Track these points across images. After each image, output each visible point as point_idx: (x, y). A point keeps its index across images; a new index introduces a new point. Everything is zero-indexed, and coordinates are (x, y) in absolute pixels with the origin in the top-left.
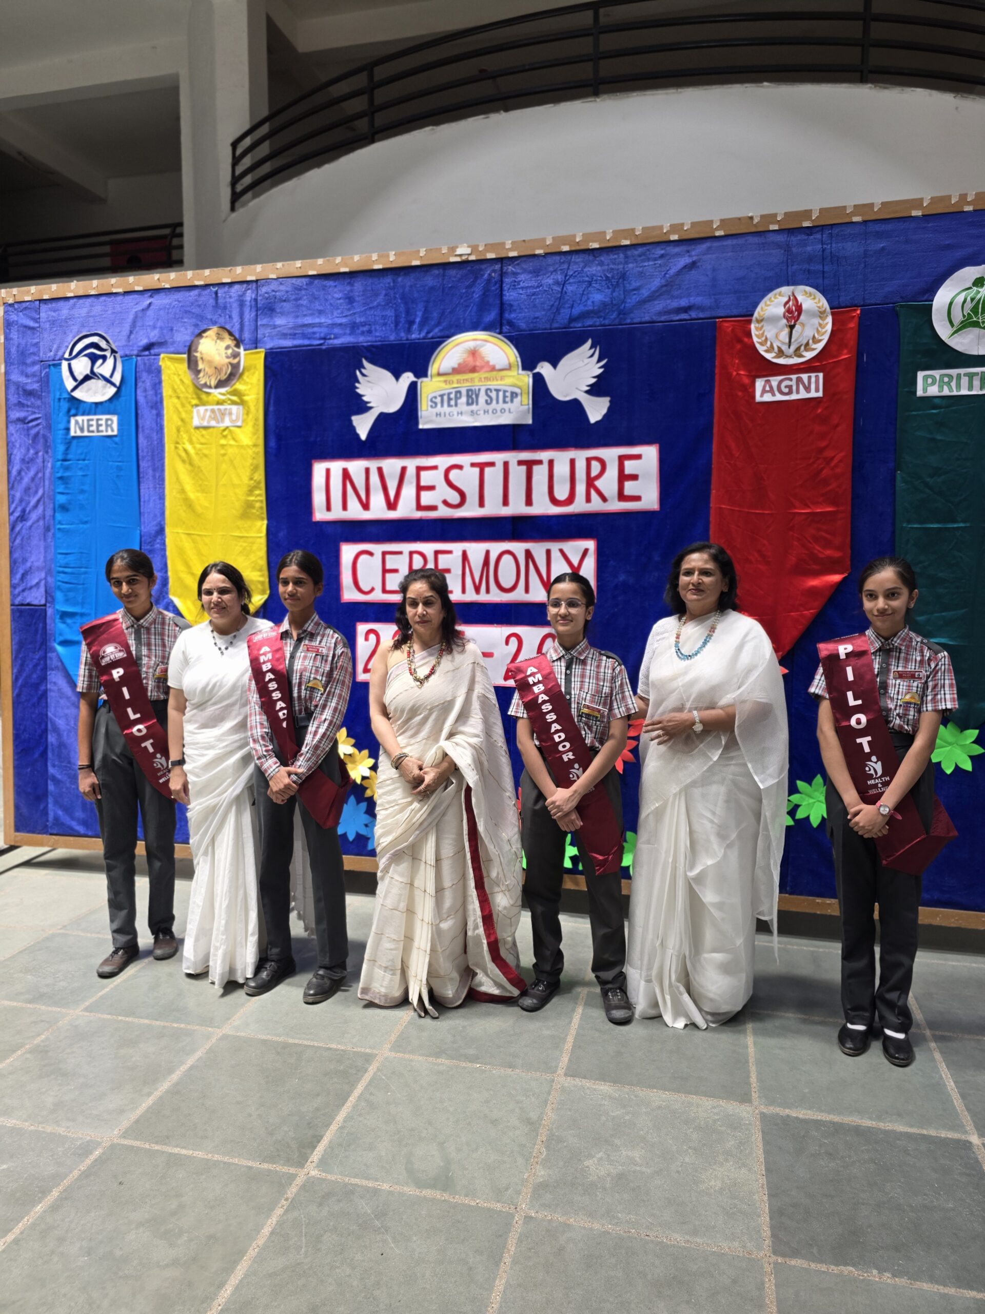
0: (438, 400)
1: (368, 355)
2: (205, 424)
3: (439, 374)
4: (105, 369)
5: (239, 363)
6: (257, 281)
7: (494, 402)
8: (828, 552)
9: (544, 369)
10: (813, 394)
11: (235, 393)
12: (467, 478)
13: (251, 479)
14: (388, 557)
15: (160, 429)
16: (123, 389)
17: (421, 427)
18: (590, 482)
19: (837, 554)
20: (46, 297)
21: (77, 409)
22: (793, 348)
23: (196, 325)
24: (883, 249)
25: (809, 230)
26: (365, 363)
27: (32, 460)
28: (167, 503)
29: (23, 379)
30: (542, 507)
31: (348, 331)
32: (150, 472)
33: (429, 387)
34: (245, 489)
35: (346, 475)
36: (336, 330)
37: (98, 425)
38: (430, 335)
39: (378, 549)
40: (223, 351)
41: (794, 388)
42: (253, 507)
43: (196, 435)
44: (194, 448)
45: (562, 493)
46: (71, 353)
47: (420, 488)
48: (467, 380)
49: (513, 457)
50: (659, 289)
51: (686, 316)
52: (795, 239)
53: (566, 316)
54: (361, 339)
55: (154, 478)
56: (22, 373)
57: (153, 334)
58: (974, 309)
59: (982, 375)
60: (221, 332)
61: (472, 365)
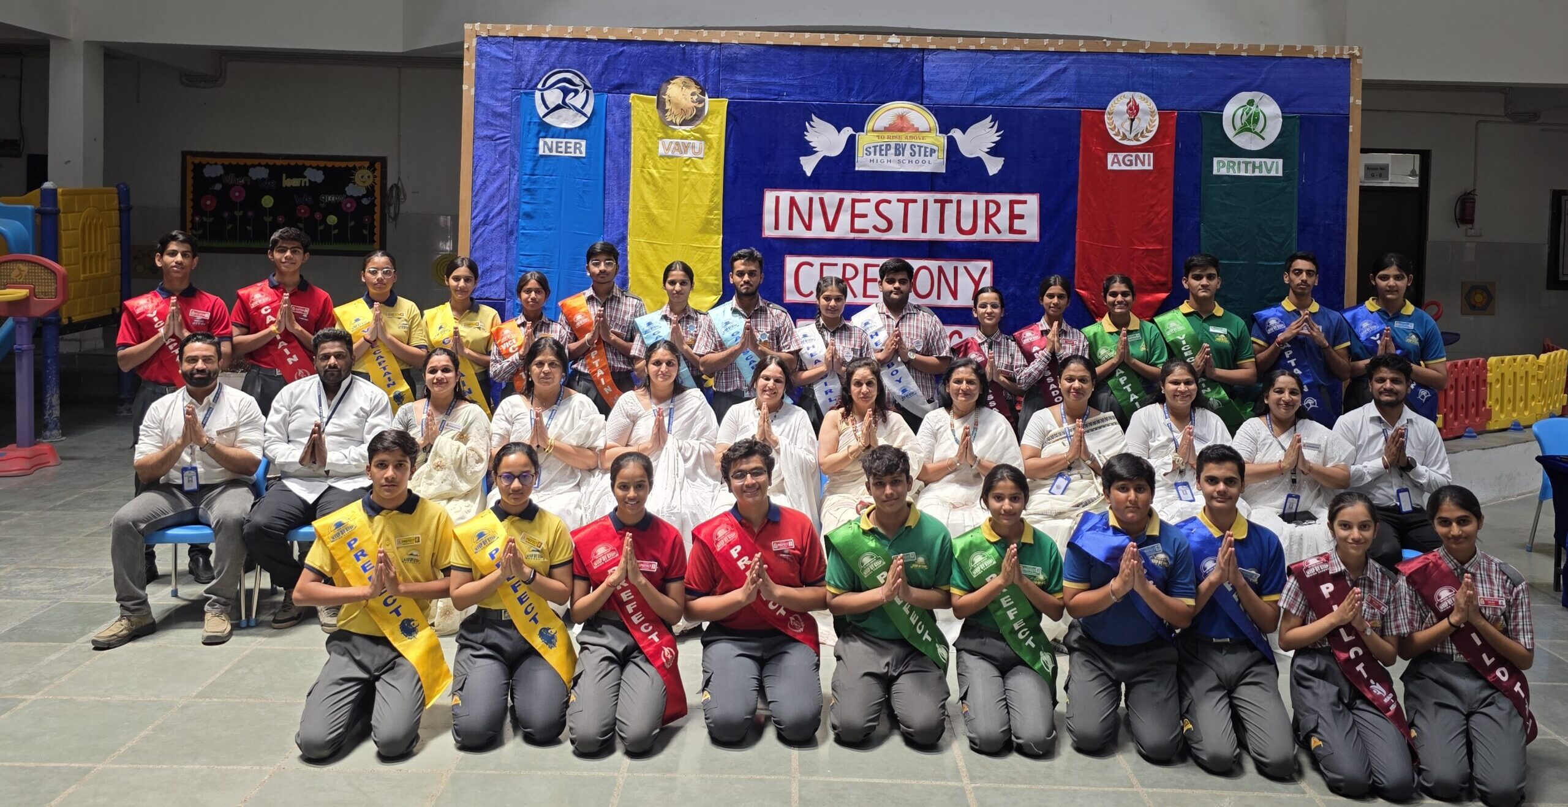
0: (872, 150)
1: (817, 111)
2: (670, 153)
3: (873, 131)
4: (578, 101)
5: (704, 107)
6: (721, 44)
7: (917, 154)
8: (1157, 277)
9: (956, 133)
10: (1146, 167)
11: (699, 131)
12: (894, 210)
13: (711, 201)
14: (825, 267)
15: (627, 154)
16: (594, 118)
17: (857, 169)
18: (989, 219)
19: (1164, 279)
20: (521, 35)
21: (547, 132)
22: (1133, 134)
23: (665, 74)
24: (1191, 74)
25: (1144, 55)
26: (813, 117)
27: (498, 172)
28: (630, 216)
29: (491, 102)
30: (951, 234)
31: (798, 91)
32: (616, 190)
33: (864, 140)
34: (705, 209)
35: (793, 202)
36: (787, 90)
37: (567, 147)
38: (866, 100)
39: (817, 261)
40: (689, 97)
41: (1134, 162)
42: (712, 224)
43: (661, 163)
44: (659, 172)
45: (967, 225)
46: (544, 85)
47: (854, 216)
48: (896, 137)
49: (931, 197)
50: (1040, 84)
51: (1059, 105)
52: (1134, 60)
53: (972, 97)
54: (809, 98)
55: (619, 195)
56: (492, 97)
57: (624, 76)
58: (1248, 120)
59: (1254, 163)
60: (688, 81)
61: (900, 126)
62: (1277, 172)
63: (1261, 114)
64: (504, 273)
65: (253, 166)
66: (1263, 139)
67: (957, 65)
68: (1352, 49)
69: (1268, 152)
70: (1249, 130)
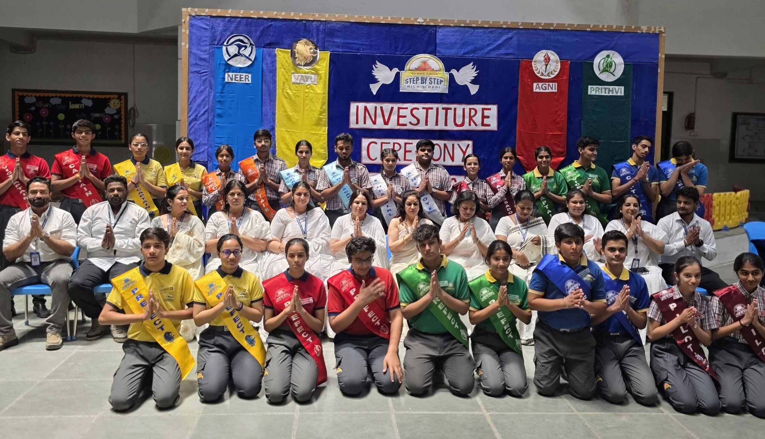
0: (409, 80)
2: (298, 82)
3: (409, 70)
4: (247, 52)
5: (317, 56)
6: (326, 21)
7: (433, 83)
8: (559, 149)
9: (454, 72)
10: (554, 91)
11: (314, 69)
12: (421, 113)
13: (321, 108)
14: (383, 144)
15: (275, 82)
16: (256, 62)
17: (401, 91)
18: (471, 118)
19: (562, 150)
20: (214, 15)
21: (229, 69)
22: (547, 73)
23: (295, 37)
24: (577, 41)
25: (553, 31)
26: (377, 62)
27: (202, 91)
28: (277, 116)
29: (198, 52)
30: (451, 127)
31: (368, 48)
32: (268, 101)
33: (405, 75)
34: (318, 113)
35: (366, 109)
36: (363, 47)
37: (241, 78)
38: (405, 54)
39: (379, 141)
40: (309, 51)
41: (547, 88)
42: (322, 121)
43: (293, 87)
44: (292, 92)
45: (459, 122)
46: (227, 43)
47: (399, 116)
48: (421, 73)
49: (440, 106)
50: (498, 45)
51: (508, 57)
52: (546, 33)
53: (462, 52)
54: (375, 52)
55: (270, 105)
56: (198, 49)
57: (272, 38)
58: (607, 66)
59: (609, 88)
60: (308, 41)
61: (424, 68)
62: (621, 93)
63: (613, 63)
64: (207, 147)
65: (53, 97)
66: (614, 76)
67: (454, 35)
68: (660, 28)
69: (616, 83)
70: (607, 71)
